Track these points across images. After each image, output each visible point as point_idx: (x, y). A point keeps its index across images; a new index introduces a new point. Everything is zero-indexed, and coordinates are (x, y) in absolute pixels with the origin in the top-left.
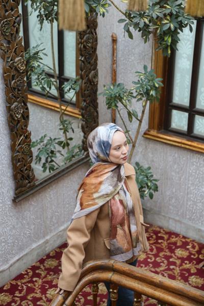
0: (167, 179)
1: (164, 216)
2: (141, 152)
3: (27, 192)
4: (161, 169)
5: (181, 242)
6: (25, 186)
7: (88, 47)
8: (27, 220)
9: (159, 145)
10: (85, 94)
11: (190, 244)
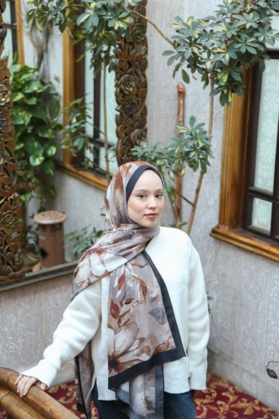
0: (241, 305)
1: (236, 365)
2: (211, 260)
3: (9, 284)
4: (235, 289)
5: (252, 410)
6: (6, 275)
7: (127, 93)
8: (11, 327)
9: (231, 249)
10: (122, 160)
11: (265, 416)
